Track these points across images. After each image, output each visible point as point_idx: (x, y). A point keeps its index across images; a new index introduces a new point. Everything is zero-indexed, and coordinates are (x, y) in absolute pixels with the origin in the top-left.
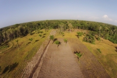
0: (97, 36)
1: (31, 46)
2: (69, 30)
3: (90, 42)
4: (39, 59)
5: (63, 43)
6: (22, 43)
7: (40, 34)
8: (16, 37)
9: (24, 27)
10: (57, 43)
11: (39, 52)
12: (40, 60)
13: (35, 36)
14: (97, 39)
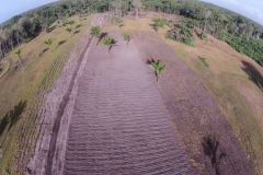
0: (199, 31)
1: (50, 56)
2: (134, 14)
3: (183, 40)
4: (69, 82)
5: (121, 42)
6: (30, 54)
7: (69, 26)
8: (15, 44)
9: (32, 19)
10: (106, 43)
11: (69, 66)
12: (72, 83)
13: (57, 33)
14: (199, 36)
